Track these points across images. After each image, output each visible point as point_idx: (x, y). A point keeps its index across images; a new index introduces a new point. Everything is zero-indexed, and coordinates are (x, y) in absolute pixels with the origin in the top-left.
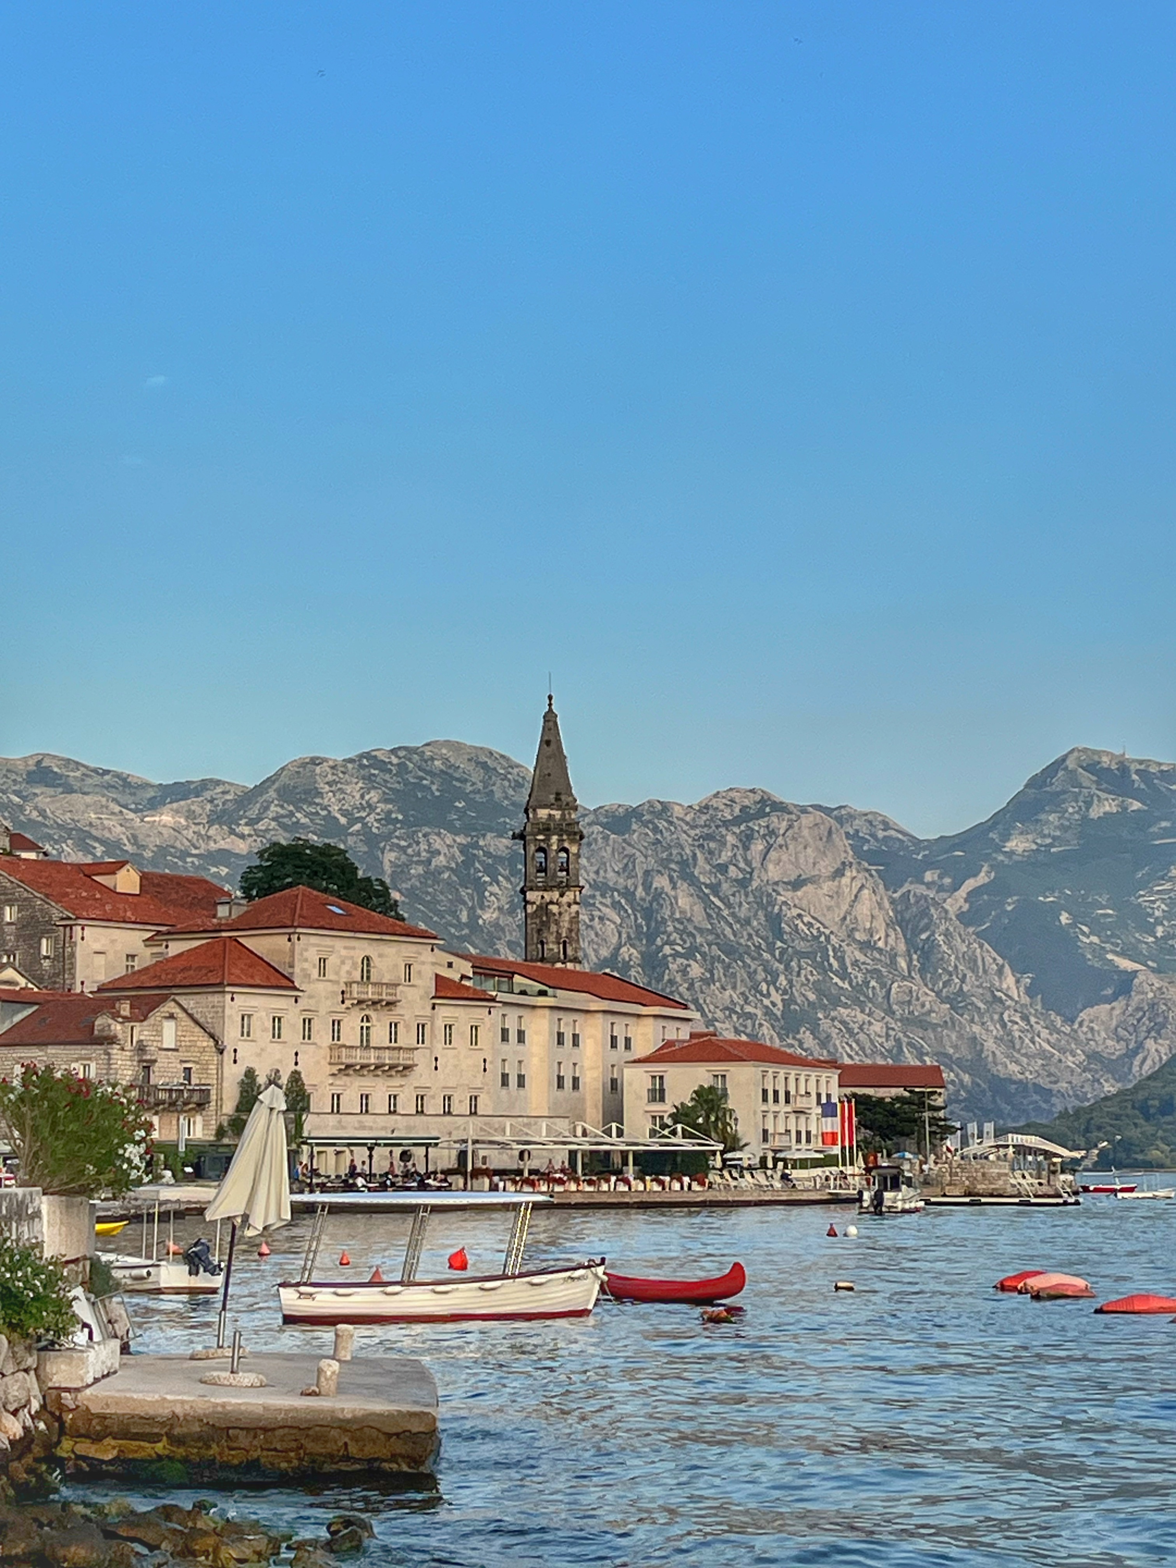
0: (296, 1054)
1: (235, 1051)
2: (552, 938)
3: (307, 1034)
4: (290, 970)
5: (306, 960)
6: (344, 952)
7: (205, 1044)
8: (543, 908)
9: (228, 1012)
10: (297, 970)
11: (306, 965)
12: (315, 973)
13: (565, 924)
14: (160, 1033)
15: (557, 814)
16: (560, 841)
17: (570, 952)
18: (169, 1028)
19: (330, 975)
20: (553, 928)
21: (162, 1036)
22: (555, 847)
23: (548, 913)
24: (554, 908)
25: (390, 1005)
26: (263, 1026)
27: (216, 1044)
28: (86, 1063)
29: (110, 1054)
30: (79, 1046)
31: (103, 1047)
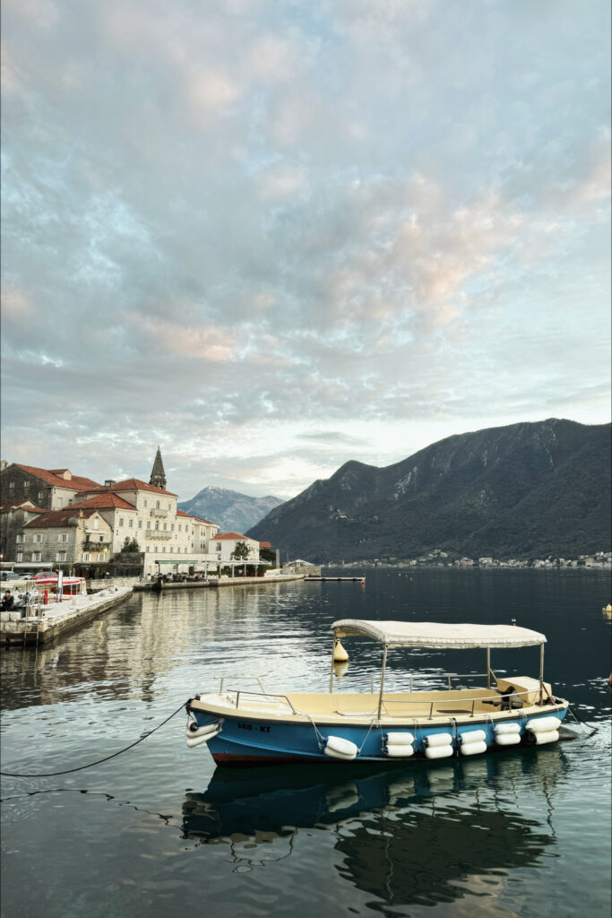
0: (136, 532)
1: (117, 530)
4: (135, 504)
5: (140, 501)
6: (152, 499)
7: (108, 528)
9: (116, 517)
10: (137, 504)
11: (140, 503)
14: (93, 524)
15: (160, 477)
16: (161, 484)
18: (96, 521)
19: (147, 506)
25: (165, 517)
26: (126, 523)
27: (111, 528)
28: (64, 534)
29: (75, 531)
30: (62, 528)
31: (72, 528)
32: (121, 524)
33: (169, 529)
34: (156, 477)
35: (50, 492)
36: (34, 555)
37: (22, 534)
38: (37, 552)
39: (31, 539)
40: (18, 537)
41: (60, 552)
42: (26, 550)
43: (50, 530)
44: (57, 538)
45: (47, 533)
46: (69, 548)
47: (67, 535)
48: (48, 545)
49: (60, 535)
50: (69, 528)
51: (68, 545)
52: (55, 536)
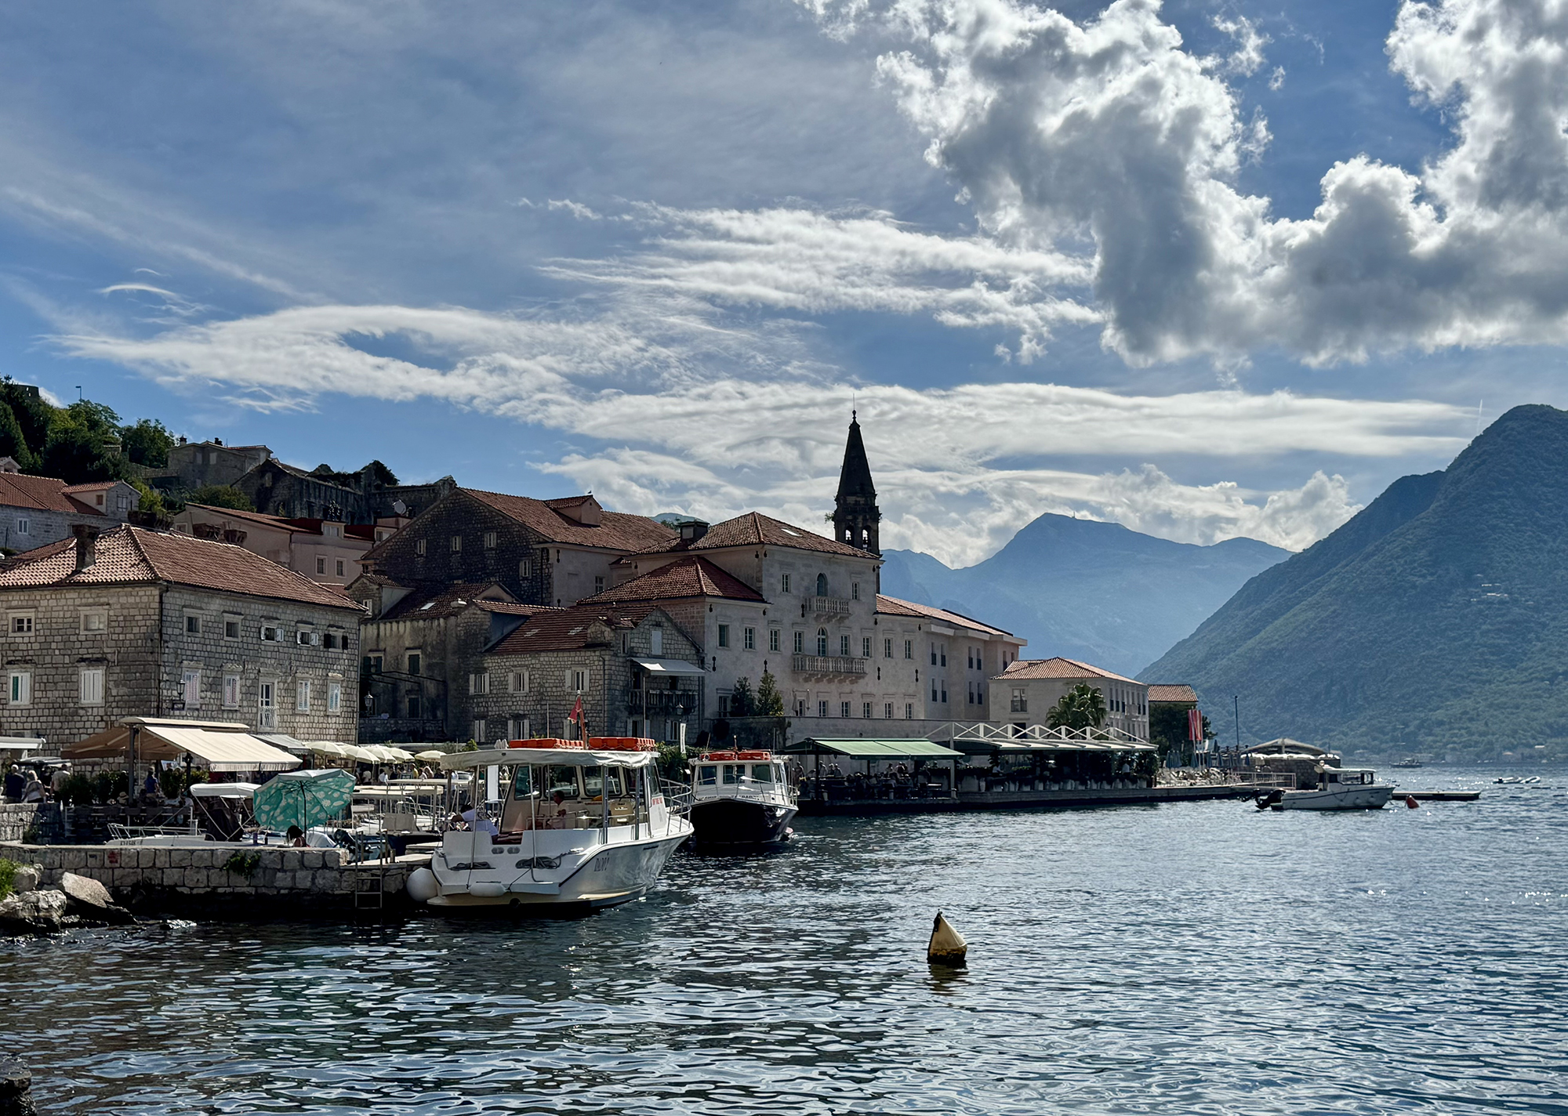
0: (766, 663)
1: (714, 659)
3: (775, 647)
4: (758, 585)
5: (771, 576)
6: (803, 570)
7: (687, 652)
9: (707, 622)
10: (764, 585)
11: (772, 580)
12: (780, 587)
14: (648, 641)
18: (656, 636)
19: (794, 591)
21: (650, 643)
22: (860, 526)
25: (843, 619)
26: (736, 636)
27: (698, 651)
28: (579, 669)
29: (604, 661)
30: (573, 654)
31: (597, 653)
32: (723, 642)
33: (856, 651)
34: (851, 499)
35: (548, 560)
36: (511, 723)
37: (480, 671)
38: (518, 718)
39: (503, 684)
40: (472, 677)
42: (493, 711)
43: (544, 658)
44: (563, 681)
45: (538, 666)
46: (592, 705)
47: (587, 672)
48: (542, 699)
49: (568, 673)
50: (588, 654)
51: (590, 698)
52: (557, 673)
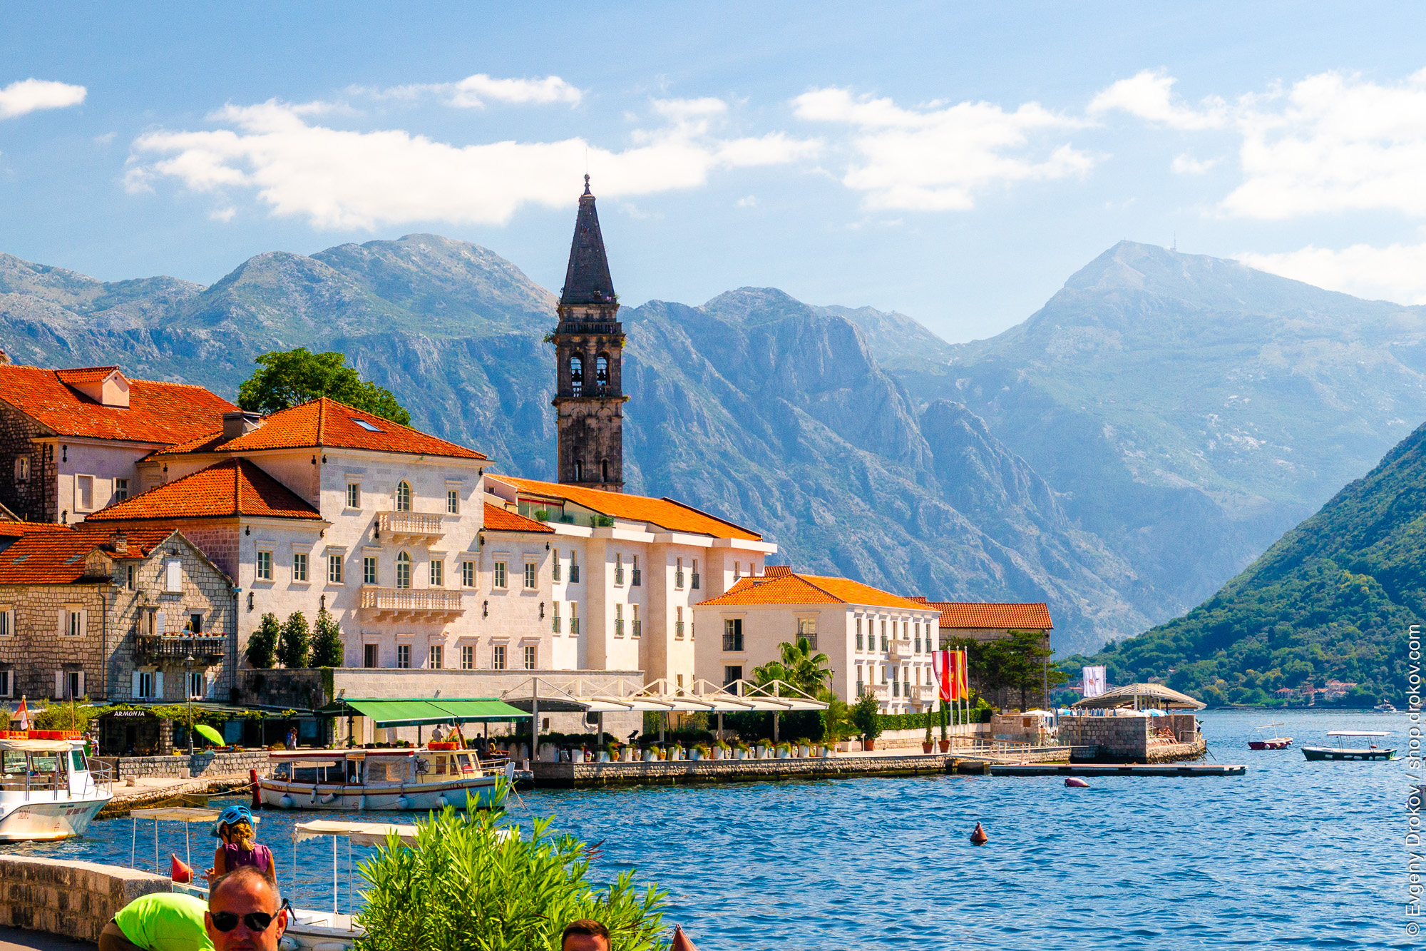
0: (323, 598)
1: (251, 594)
2: (590, 458)
3: (336, 575)
4: (315, 498)
5: (334, 486)
6: (378, 477)
8: (580, 423)
9: (242, 548)
10: (323, 498)
11: (334, 493)
12: (344, 501)
13: (606, 440)
14: (163, 574)
15: (595, 313)
16: (600, 344)
17: (611, 473)
18: (174, 567)
19: (362, 505)
20: (592, 446)
21: (165, 576)
22: (593, 352)
23: (587, 430)
24: (592, 423)
25: (431, 539)
26: (283, 565)
27: (228, 586)
28: (76, 609)
29: (104, 599)
30: (67, 590)
31: (96, 590)
32: (264, 572)
33: (452, 579)
34: (579, 312)
35: (51, 458)
41: (65, 667)
43: (33, 593)
44: (54, 624)
45: (25, 603)
46: (90, 654)
47: (84, 614)
48: (29, 645)
49: (61, 614)
50: (86, 590)
51: (87, 646)
52: (47, 613)
